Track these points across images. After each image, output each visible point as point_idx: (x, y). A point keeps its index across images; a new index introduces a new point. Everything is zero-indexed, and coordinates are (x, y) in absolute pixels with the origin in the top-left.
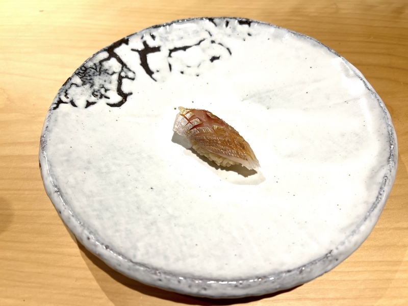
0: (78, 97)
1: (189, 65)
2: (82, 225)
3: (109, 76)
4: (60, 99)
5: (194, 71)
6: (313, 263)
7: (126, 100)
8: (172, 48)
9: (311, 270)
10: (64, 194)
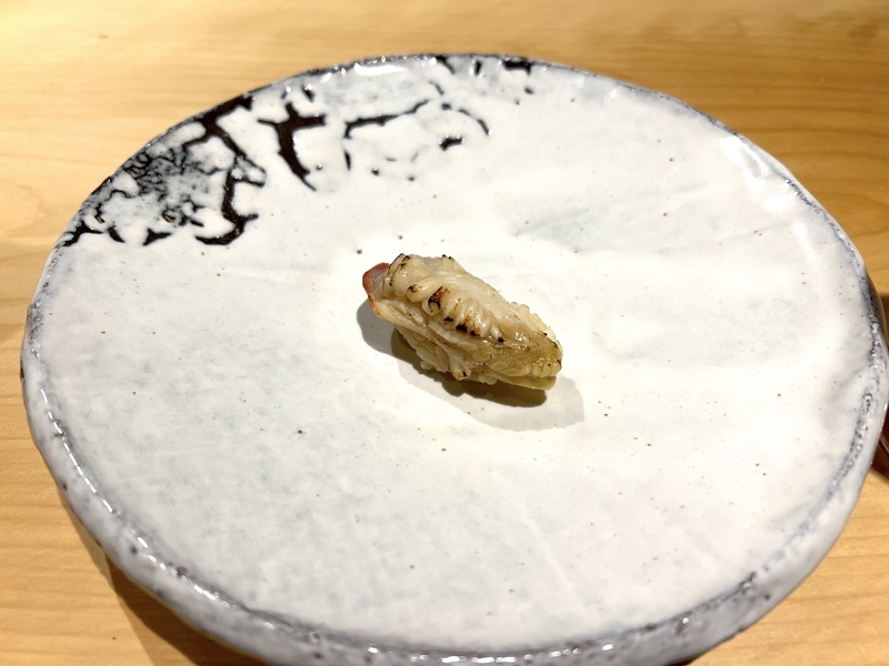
0: (127, 220)
1: (391, 156)
2: (119, 517)
3: (203, 176)
4: (83, 222)
5: (402, 169)
6: (708, 606)
7: (242, 231)
8: (352, 118)
9: (706, 624)
10: (78, 442)
